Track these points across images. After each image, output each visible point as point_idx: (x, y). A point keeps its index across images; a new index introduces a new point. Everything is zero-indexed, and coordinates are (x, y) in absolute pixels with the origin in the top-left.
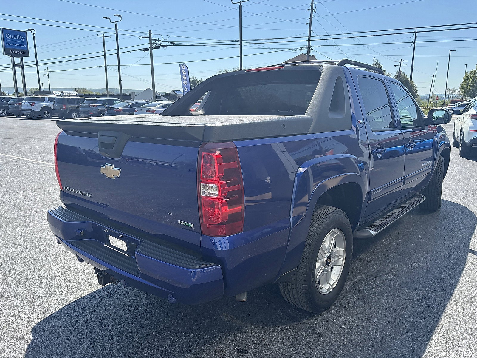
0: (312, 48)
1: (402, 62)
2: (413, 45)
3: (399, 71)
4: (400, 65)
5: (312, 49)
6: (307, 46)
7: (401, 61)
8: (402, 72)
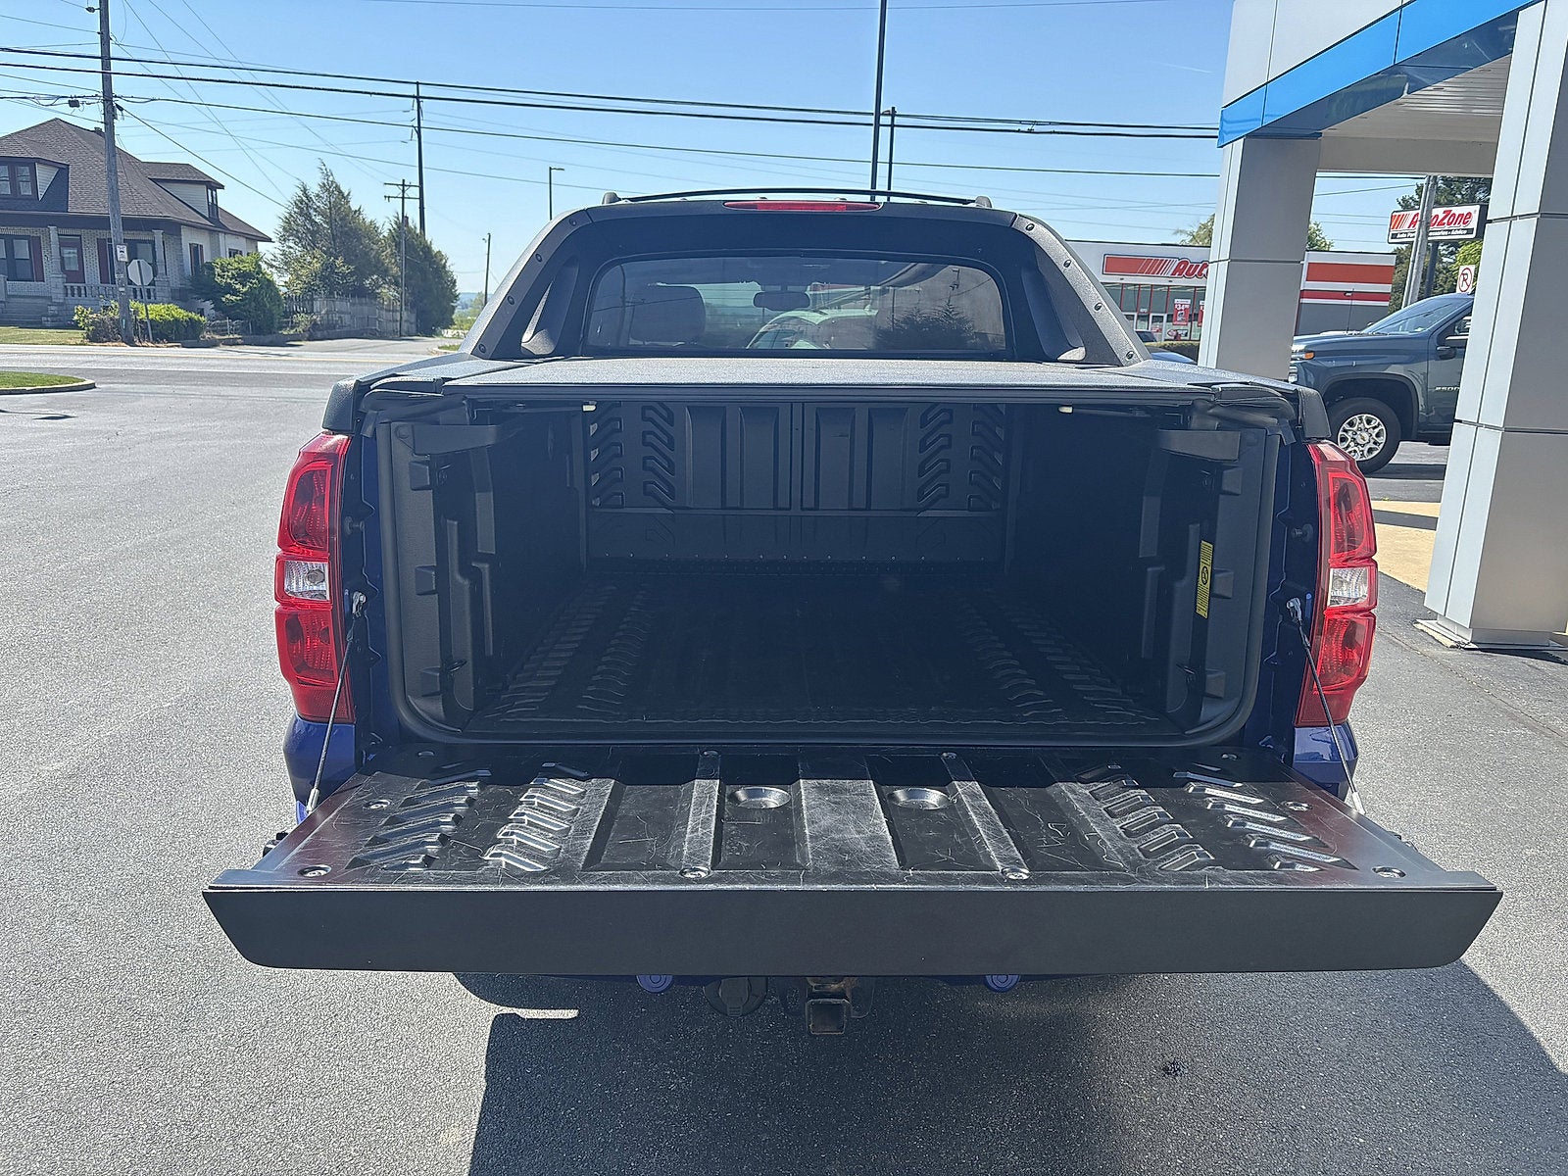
0: (120, 102)
1: (406, 188)
2: (415, 136)
3: (401, 218)
4: (401, 196)
5: (121, 109)
6: (101, 95)
7: (403, 185)
8: (410, 221)
